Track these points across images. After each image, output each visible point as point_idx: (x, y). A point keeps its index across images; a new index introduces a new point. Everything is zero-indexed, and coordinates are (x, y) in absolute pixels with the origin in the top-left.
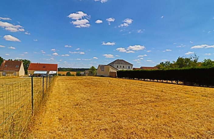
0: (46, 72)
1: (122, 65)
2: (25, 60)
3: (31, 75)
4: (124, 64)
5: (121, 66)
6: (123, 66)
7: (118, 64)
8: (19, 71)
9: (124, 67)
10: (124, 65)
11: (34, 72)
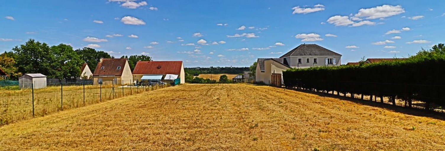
0: (162, 76)
1: (312, 59)
2: (142, 56)
3: (137, 82)
4: (315, 55)
5: (308, 60)
6: (315, 60)
7: (301, 55)
8: (121, 75)
9: (317, 61)
10: (315, 57)
11: (142, 76)
